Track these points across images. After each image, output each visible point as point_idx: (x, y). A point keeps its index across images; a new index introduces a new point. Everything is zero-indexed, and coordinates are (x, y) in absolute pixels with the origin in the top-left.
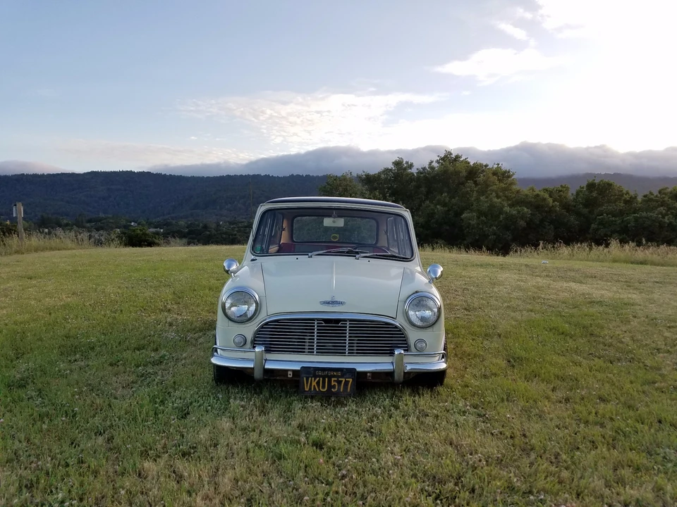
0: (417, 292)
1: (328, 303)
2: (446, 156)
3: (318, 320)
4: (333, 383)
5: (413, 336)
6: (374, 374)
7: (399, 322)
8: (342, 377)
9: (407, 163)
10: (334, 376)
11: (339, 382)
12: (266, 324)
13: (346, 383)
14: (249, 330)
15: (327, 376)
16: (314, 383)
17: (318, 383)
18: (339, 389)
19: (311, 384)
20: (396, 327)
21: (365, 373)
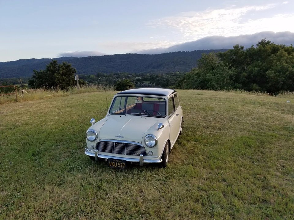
0: (149, 134)
1: (118, 137)
2: (262, 42)
3: (115, 142)
4: (119, 165)
5: (148, 150)
6: (133, 162)
7: (143, 145)
8: (122, 163)
9: (241, 46)
10: (119, 162)
11: (121, 164)
12: (99, 142)
13: (123, 165)
14: (94, 144)
15: (117, 162)
16: (113, 164)
17: (114, 164)
18: (120, 167)
19: (112, 164)
20: (141, 146)
21: (130, 162)
